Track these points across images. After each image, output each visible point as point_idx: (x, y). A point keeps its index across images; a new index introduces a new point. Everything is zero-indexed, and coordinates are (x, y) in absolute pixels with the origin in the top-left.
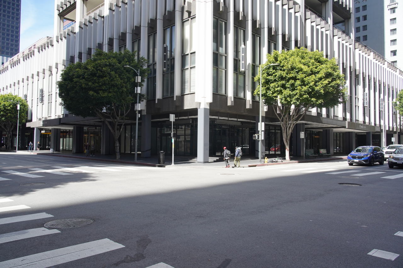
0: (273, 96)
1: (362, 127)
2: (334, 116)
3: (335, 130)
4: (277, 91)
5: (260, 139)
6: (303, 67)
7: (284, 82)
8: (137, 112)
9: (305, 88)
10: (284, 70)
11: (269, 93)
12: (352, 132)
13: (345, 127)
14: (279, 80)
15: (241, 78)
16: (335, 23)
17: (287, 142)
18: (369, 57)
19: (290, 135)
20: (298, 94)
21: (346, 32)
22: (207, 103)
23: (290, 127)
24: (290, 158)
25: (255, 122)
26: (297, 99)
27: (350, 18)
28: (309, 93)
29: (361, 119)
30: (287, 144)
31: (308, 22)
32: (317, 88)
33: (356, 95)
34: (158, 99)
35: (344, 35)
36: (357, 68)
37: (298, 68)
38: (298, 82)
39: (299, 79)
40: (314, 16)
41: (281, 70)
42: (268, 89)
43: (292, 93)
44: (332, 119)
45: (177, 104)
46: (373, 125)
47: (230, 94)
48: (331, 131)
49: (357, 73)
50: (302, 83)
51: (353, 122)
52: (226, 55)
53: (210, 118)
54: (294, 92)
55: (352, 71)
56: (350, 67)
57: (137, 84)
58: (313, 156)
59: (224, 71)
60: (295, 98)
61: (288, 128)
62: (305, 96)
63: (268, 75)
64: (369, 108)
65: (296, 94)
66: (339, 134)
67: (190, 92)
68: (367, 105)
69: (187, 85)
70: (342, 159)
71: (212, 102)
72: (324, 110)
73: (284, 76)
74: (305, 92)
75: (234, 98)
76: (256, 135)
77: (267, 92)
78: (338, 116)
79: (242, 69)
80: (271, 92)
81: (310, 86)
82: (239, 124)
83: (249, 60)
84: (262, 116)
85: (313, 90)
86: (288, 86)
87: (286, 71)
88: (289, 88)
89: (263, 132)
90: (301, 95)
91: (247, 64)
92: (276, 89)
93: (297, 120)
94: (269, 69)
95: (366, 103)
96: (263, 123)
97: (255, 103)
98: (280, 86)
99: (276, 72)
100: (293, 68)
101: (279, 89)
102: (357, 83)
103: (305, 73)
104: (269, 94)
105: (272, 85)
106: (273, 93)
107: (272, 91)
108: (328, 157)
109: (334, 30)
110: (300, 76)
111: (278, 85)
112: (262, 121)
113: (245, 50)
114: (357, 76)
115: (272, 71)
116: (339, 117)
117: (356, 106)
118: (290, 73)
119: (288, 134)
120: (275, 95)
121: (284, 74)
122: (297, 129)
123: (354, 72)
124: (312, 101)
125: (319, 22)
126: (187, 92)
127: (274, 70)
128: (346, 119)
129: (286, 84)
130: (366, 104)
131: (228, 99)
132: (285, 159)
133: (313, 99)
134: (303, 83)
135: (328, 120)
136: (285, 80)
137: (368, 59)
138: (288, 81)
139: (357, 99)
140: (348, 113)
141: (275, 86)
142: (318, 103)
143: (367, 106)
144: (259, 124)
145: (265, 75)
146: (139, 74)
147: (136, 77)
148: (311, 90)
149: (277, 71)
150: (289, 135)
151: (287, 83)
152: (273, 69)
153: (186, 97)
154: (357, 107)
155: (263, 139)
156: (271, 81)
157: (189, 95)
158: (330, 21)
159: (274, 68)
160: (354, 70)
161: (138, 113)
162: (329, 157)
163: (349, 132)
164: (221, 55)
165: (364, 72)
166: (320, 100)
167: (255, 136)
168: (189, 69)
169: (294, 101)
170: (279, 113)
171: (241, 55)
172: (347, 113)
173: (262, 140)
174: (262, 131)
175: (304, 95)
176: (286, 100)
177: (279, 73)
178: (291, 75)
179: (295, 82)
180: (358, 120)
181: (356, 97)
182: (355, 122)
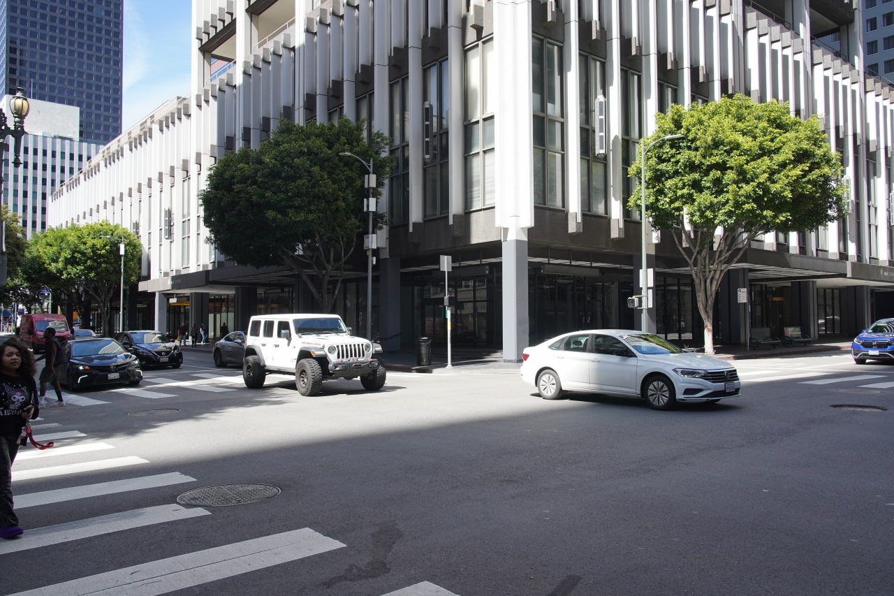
0: (673, 209)
1: (886, 274)
2: (817, 250)
3: (820, 282)
4: (682, 196)
5: (644, 306)
6: (740, 139)
7: (697, 176)
8: (369, 253)
9: (747, 188)
10: (696, 149)
11: (662, 202)
12: (862, 287)
13: (844, 276)
14: (686, 173)
15: (597, 169)
16: (816, 35)
17: (707, 312)
19: (714, 296)
20: (731, 203)
21: (844, 55)
22: (522, 228)
23: (713, 278)
24: (714, 349)
25: (632, 268)
26: (729, 214)
27: (852, 21)
28: (758, 200)
29: (883, 256)
30: (708, 317)
31: (752, 35)
32: (774, 188)
33: (869, 199)
34: (414, 224)
35: (838, 62)
36: (872, 137)
37: (730, 143)
38: (730, 175)
39: (731, 168)
40: (765, 22)
41: (689, 148)
42: (661, 192)
43: (716, 200)
44: (812, 258)
45: (457, 233)
47: (575, 206)
48: (811, 285)
49: (872, 149)
50: (741, 177)
51: (864, 263)
52: (562, 120)
53: (529, 262)
54: (721, 198)
55: (858, 143)
56: (855, 135)
57: (368, 191)
58: (771, 344)
59: (560, 155)
60: (724, 211)
61: (708, 281)
62: (747, 206)
63: (661, 160)
65: (727, 202)
66: (830, 291)
67: (484, 205)
69: (477, 191)
70: (838, 348)
71: (533, 225)
72: (793, 237)
73: (697, 162)
74: (748, 196)
75: (584, 215)
76: (634, 297)
77: (657, 200)
78: (827, 249)
79: (600, 151)
80: (668, 200)
81: (759, 183)
82: (596, 273)
83: (616, 130)
84: (648, 256)
85: (766, 191)
86: (708, 185)
87: (701, 150)
88: (709, 188)
89: (650, 292)
90: (738, 205)
91: (612, 138)
92: (679, 193)
93: (729, 261)
94: (661, 146)
96: (651, 271)
97: (632, 225)
98: (689, 185)
99: (677, 154)
100: (716, 144)
101: (685, 191)
102: (872, 172)
103: (745, 152)
104: (663, 204)
105: (669, 183)
106: (672, 202)
107: (669, 198)
108: (805, 345)
109: (815, 52)
110: (735, 160)
111: (684, 183)
112: (648, 267)
113: (605, 108)
114: (872, 157)
115: (668, 151)
116: (830, 252)
117: (870, 226)
118: (712, 154)
119: (709, 293)
120: (677, 204)
121: (697, 157)
122: (730, 282)
123: (865, 146)
124: (765, 217)
125: (778, 35)
126: (477, 205)
127: (674, 150)
128: (847, 256)
129: (701, 180)
130: (893, 221)
131: (570, 218)
132: (703, 351)
133: (768, 213)
134: (743, 177)
135: (804, 260)
136: (700, 172)
138: (707, 173)
139: (872, 210)
140: (852, 242)
141: (676, 185)
142: (778, 221)
144: (642, 272)
145: (653, 161)
146: (371, 170)
147: (366, 176)
148: (761, 193)
149: (681, 150)
150: (712, 295)
151: (705, 178)
152: (672, 147)
153: (474, 216)
154: (873, 228)
155: (651, 306)
156: (667, 175)
157: (483, 212)
158: (804, 30)
159: (674, 144)
160: (865, 142)
161: (371, 256)
162: (807, 344)
163: (855, 287)
164: (553, 121)
165: (890, 145)
166: (784, 215)
167: (633, 301)
168: (481, 153)
169: (722, 218)
170: (688, 246)
171: (597, 117)
172: (849, 242)
173: (649, 309)
174: (648, 288)
175: (744, 203)
176: (702, 215)
177: (684, 156)
178: (713, 160)
179: (724, 174)
180: (875, 257)
181: (871, 203)
182: (870, 262)
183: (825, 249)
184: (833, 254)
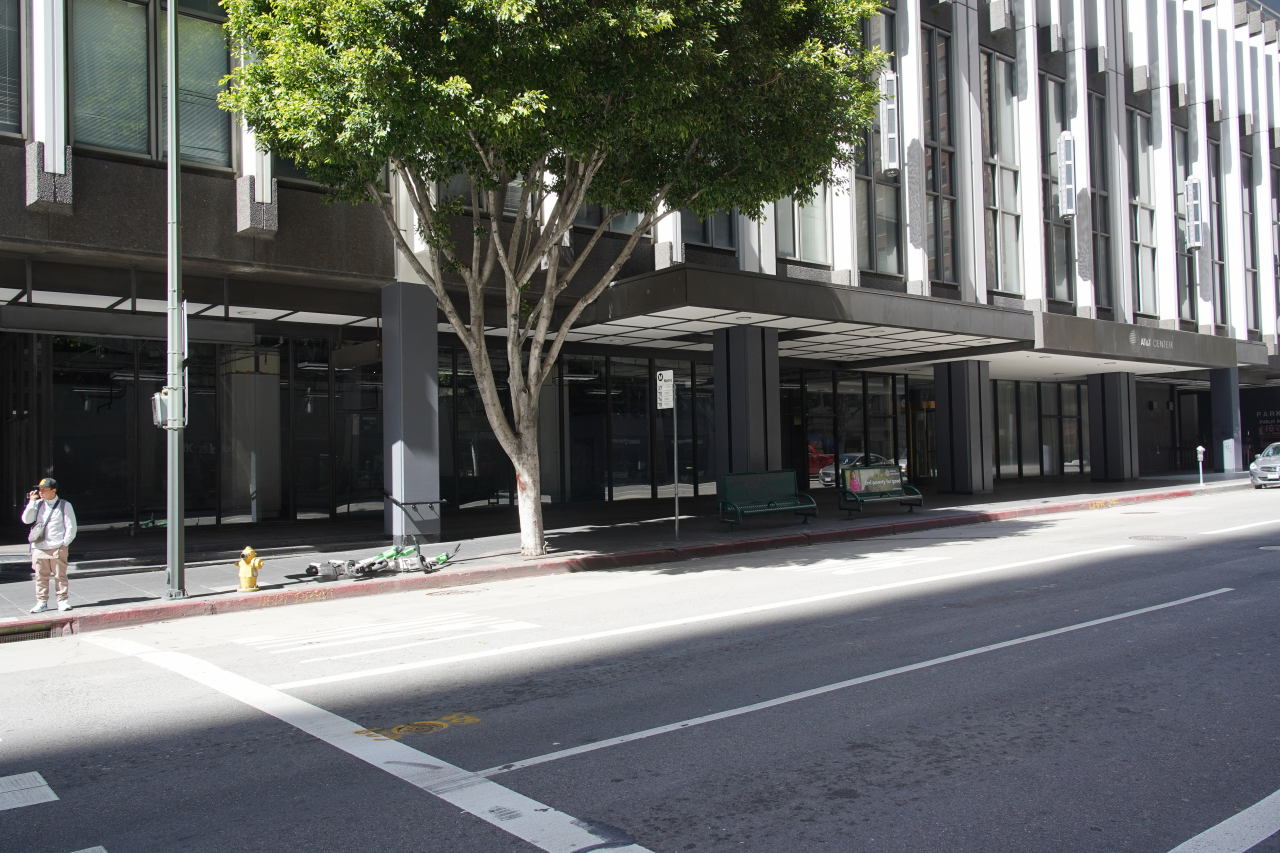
1: (1142, 342)
2: (991, 293)
17: (517, 434)
18: (1208, 14)
29: (1168, 312)
30: (520, 449)
33: (1133, 190)
36: (1140, 59)
44: (977, 306)
46: (1241, 334)
48: (973, 371)
49: (1139, 85)
51: (1121, 321)
55: (1101, 69)
56: (1092, 54)
64: (1221, 257)
68: (1197, 239)
70: (985, 518)
78: (1021, 292)
95: (1193, 233)
102: (1140, 135)
108: (911, 512)
114: (1140, 103)
116: (1027, 298)
117: (1135, 248)
123: (1121, 79)
128: (1072, 308)
130: (1193, 238)
135: (946, 310)
137: (1206, 25)
139: (1142, 214)
140: (1085, 278)
143: (1198, 244)
154: (1144, 256)
160: (1121, 69)
162: (915, 509)
163: (1102, 378)
165: (1182, 79)
172: (1079, 279)
180: (1151, 313)
181: (1138, 201)
182: (1135, 321)
183: (1014, 291)
184: (1033, 301)
